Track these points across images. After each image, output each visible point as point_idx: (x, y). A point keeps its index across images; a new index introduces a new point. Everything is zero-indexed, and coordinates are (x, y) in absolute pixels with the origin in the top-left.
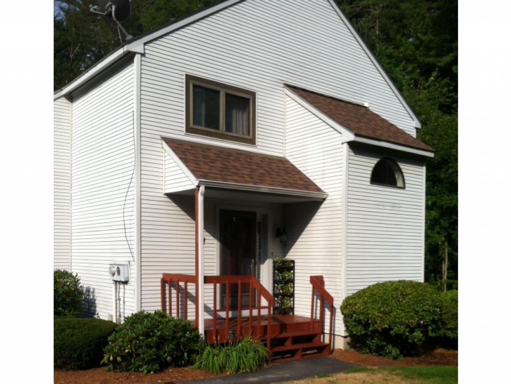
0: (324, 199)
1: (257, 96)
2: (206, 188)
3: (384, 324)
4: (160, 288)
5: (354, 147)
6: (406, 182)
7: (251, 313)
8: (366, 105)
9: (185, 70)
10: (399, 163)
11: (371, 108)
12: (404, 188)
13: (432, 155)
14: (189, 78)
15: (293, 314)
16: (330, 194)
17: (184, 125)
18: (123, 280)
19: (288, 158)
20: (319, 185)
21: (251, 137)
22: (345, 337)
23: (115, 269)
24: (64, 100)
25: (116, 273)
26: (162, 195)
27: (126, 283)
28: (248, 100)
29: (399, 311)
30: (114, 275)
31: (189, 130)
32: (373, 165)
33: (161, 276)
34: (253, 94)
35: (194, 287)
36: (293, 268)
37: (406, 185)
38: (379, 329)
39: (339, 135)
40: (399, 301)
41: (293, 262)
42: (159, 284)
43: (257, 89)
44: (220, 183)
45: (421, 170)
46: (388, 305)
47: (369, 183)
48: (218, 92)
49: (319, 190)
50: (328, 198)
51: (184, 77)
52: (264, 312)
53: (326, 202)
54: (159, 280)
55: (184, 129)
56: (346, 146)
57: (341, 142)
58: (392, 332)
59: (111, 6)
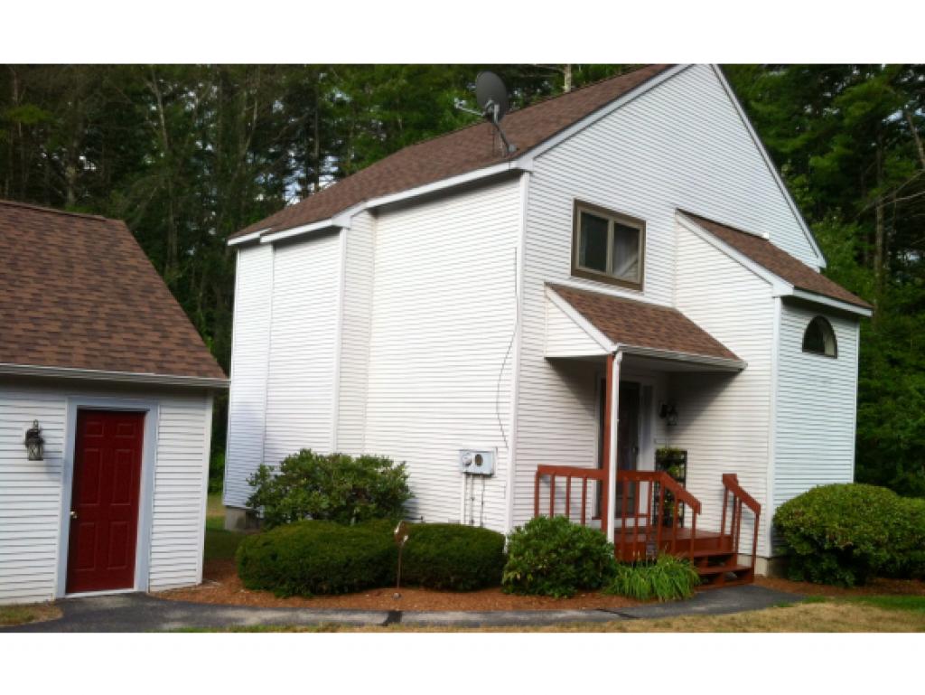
0: (741, 370)
1: (647, 227)
2: (624, 354)
3: (847, 540)
4: (533, 485)
5: (789, 302)
6: (839, 349)
7: (636, 522)
8: (766, 236)
9: (574, 193)
10: (832, 324)
11: (772, 241)
12: (835, 356)
13: (868, 313)
14: (578, 203)
15: (682, 526)
16: (749, 363)
17: (569, 266)
18: (486, 472)
19: (681, 310)
20: (732, 350)
21: (638, 282)
22: (768, 559)
23: (473, 456)
24: (366, 216)
25: (474, 463)
26: (542, 359)
27: (489, 476)
28: (637, 231)
29: (866, 524)
30: (468, 464)
31: (575, 273)
32: (805, 327)
33: (536, 469)
34: (643, 223)
35: (581, 485)
36: (684, 461)
37: (840, 354)
38: (841, 547)
39: (768, 285)
40: (862, 510)
41: (685, 453)
42: (533, 479)
43: (647, 216)
44: (635, 347)
45: (854, 333)
46: (849, 515)
47: (800, 351)
48: (605, 222)
49: (734, 356)
50: (748, 368)
51: (572, 203)
52: (642, 522)
53: (744, 373)
54: (534, 474)
55: (569, 271)
56: (778, 302)
57: (770, 295)
58: (855, 551)
59: (492, 105)
